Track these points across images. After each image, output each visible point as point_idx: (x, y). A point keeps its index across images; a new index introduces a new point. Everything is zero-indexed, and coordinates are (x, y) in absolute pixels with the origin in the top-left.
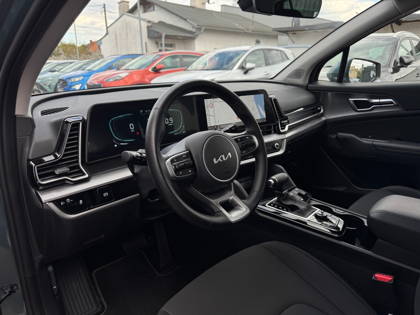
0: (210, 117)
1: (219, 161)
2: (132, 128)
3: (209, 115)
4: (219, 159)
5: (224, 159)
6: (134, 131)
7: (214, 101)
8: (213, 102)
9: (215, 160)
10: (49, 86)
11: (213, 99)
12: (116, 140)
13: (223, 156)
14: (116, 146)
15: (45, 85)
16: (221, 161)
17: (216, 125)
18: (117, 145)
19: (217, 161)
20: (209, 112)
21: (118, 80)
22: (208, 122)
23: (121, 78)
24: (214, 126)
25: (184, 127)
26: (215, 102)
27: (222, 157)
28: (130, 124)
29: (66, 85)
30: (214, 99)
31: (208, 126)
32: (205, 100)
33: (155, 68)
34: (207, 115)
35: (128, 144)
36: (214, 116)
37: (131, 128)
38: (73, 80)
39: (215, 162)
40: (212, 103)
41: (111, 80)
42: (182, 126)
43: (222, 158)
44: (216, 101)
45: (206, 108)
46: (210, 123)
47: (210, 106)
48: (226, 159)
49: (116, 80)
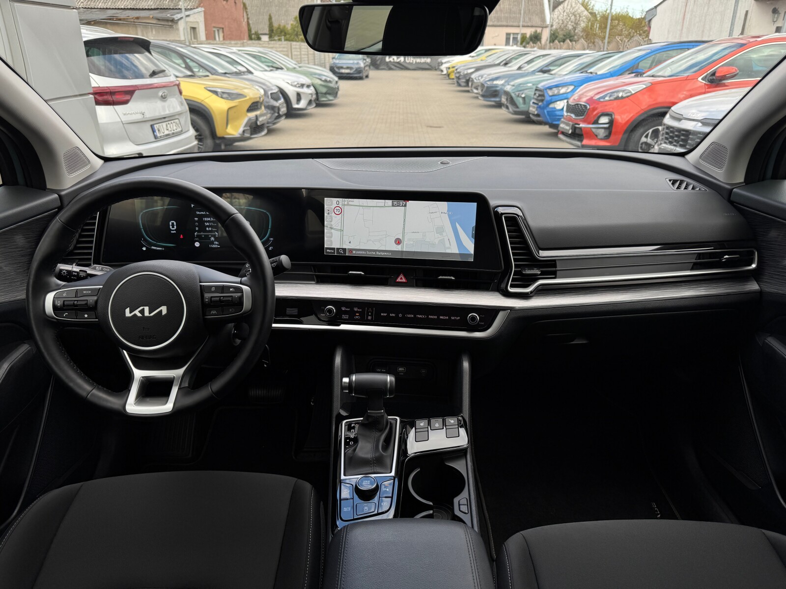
0: (333, 231)
1: (135, 315)
2: (173, 227)
3: (331, 228)
4: (137, 312)
5: (147, 314)
6: (175, 232)
7: (346, 203)
8: (344, 205)
9: (128, 310)
10: (524, 98)
11: (343, 199)
12: (145, 240)
13: (147, 309)
14: (144, 249)
15: (518, 96)
16: (139, 315)
17: (344, 247)
18: (147, 248)
19: (130, 313)
20: (331, 221)
21: (622, 97)
22: (325, 239)
23: (629, 94)
24: (338, 249)
25: (272, 239)
26: (348, 205)
27: (143, 310)
28: (170, 221)
29: (542, 101)
30: (346, 200)
31: (325, 246)
32: (325, 199)
33: (714, 74)
34: (327, 227)
35: (163, 249)
36: (342, 230)
37: (171, 227)
38: (555, 91)
39: (128, 313)
40: (341, 206)
41: (607, 98)
42: (270, 236)
43: (142, 312)
44: (350, 203)
45: (326, 214)
46: (331, 242)
47: (335, 210)
48: (152, 314)
49: (617, 98)
